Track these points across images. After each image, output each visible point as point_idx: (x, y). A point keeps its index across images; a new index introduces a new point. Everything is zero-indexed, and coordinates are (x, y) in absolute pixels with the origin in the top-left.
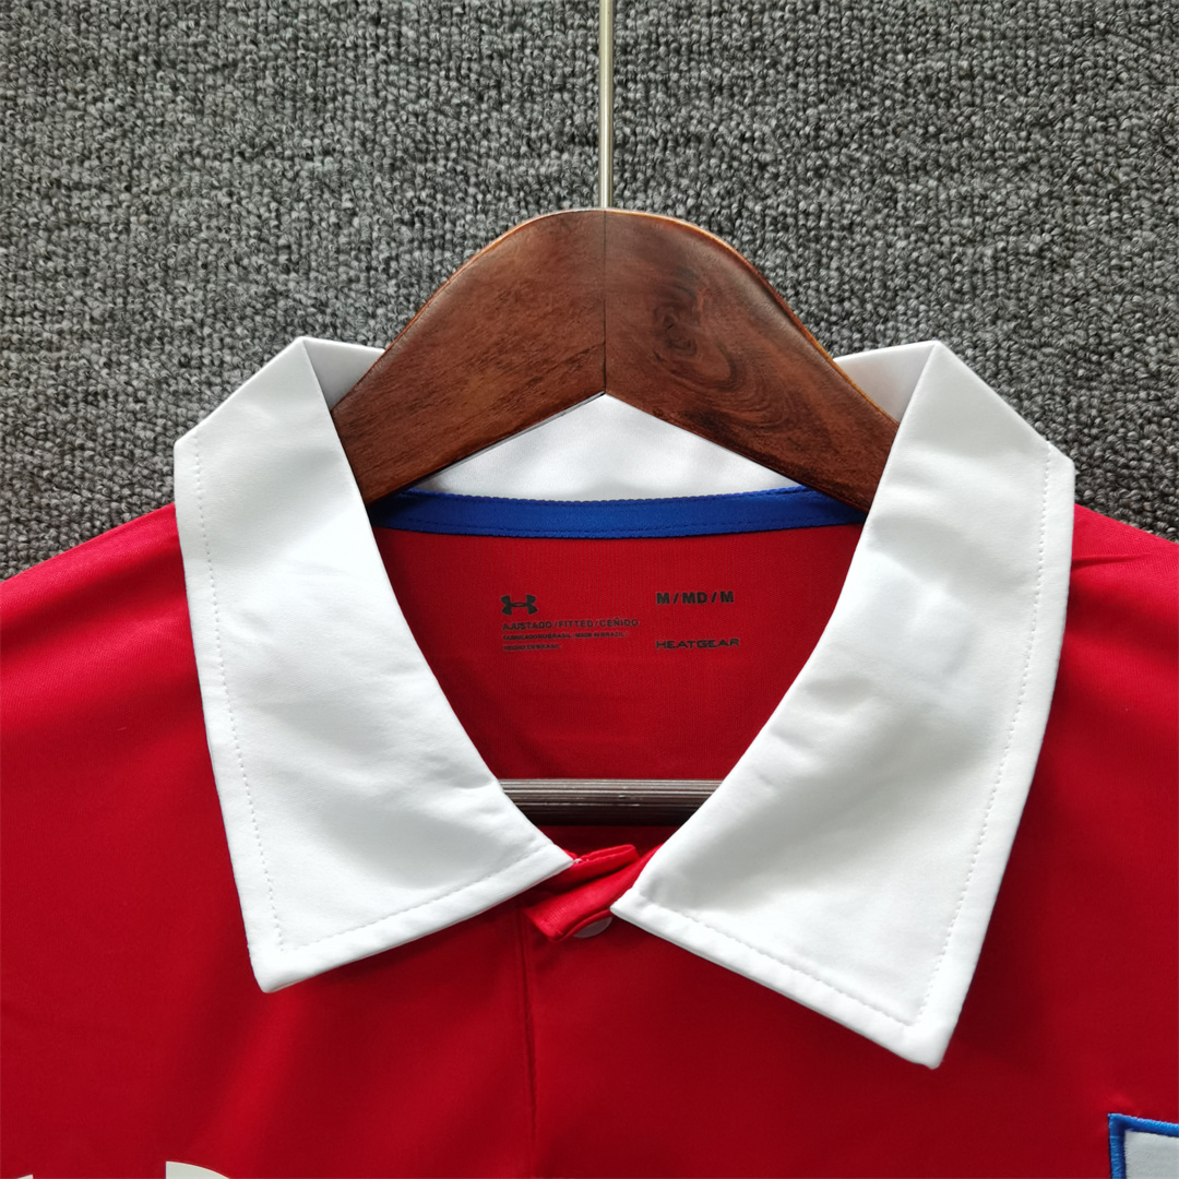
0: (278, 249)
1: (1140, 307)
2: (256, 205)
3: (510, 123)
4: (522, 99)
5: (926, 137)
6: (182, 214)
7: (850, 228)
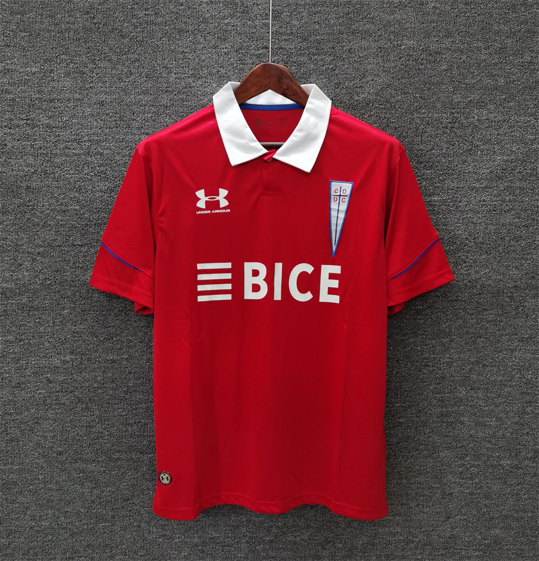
0: (219, 64)
1: (345, 77)
2: (215, 56)
3: (254, 44)
4: (256, 41)
5: (316, 49)
6: (203, 57)
7: (305, 63)
